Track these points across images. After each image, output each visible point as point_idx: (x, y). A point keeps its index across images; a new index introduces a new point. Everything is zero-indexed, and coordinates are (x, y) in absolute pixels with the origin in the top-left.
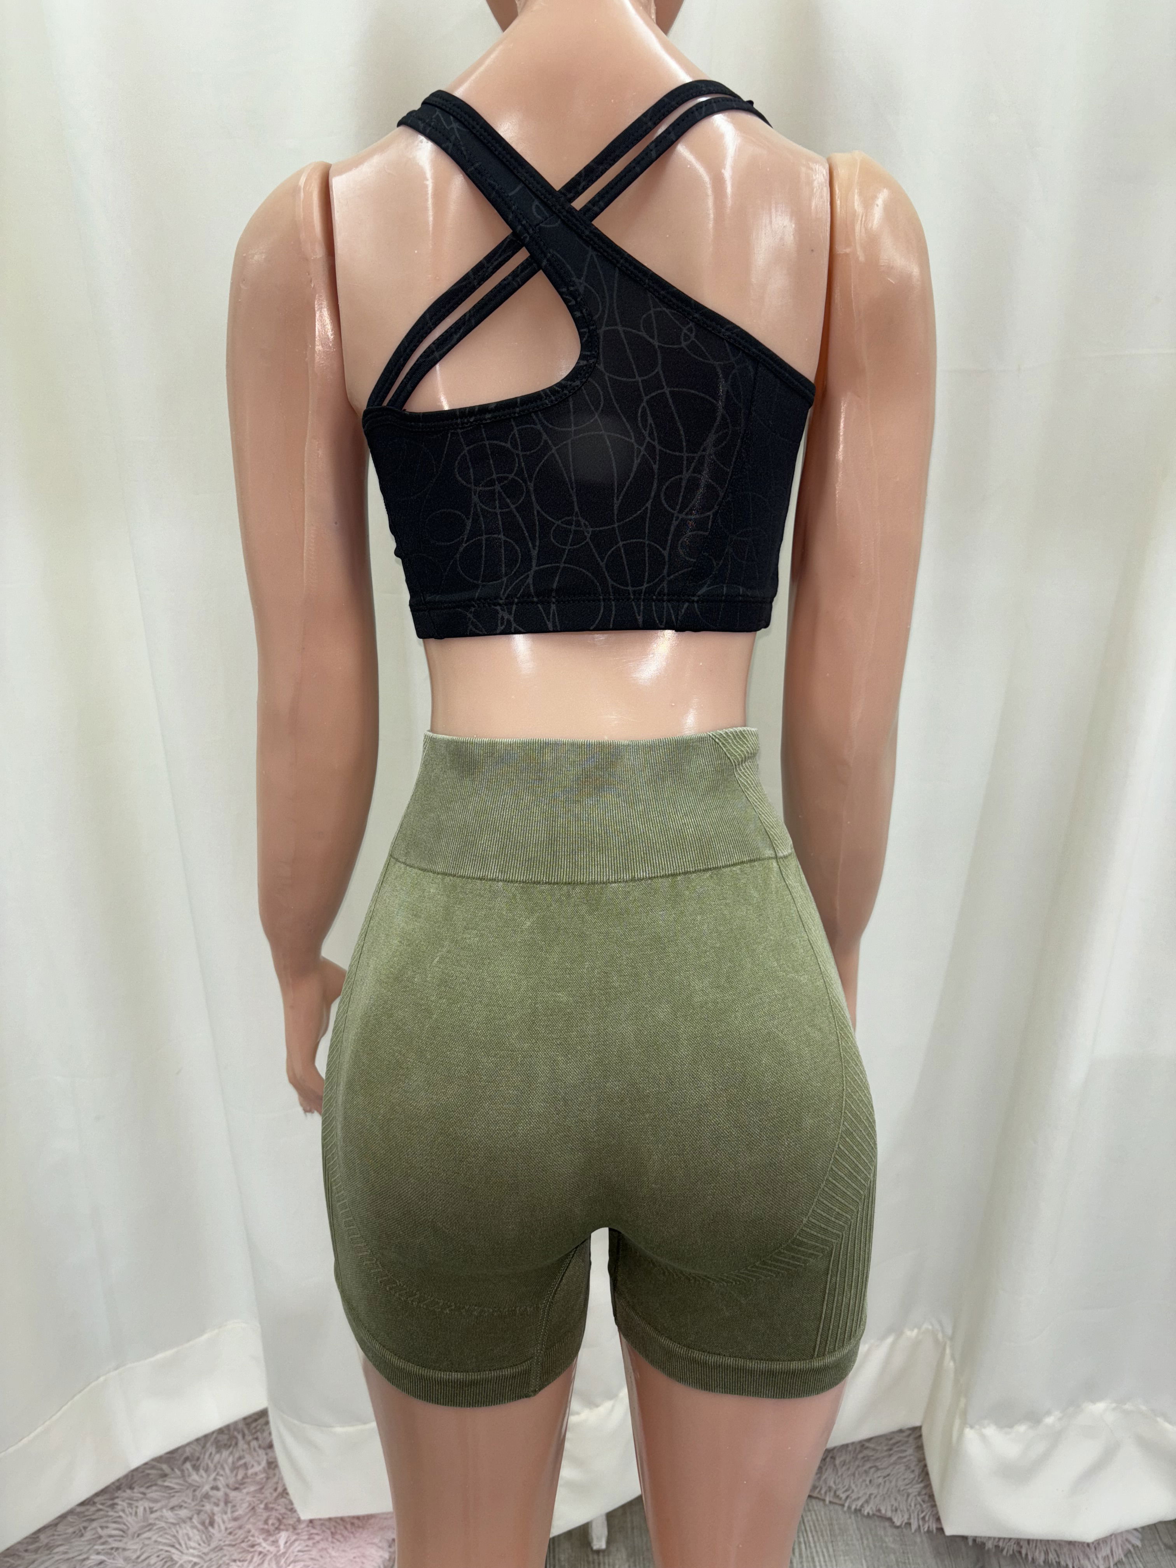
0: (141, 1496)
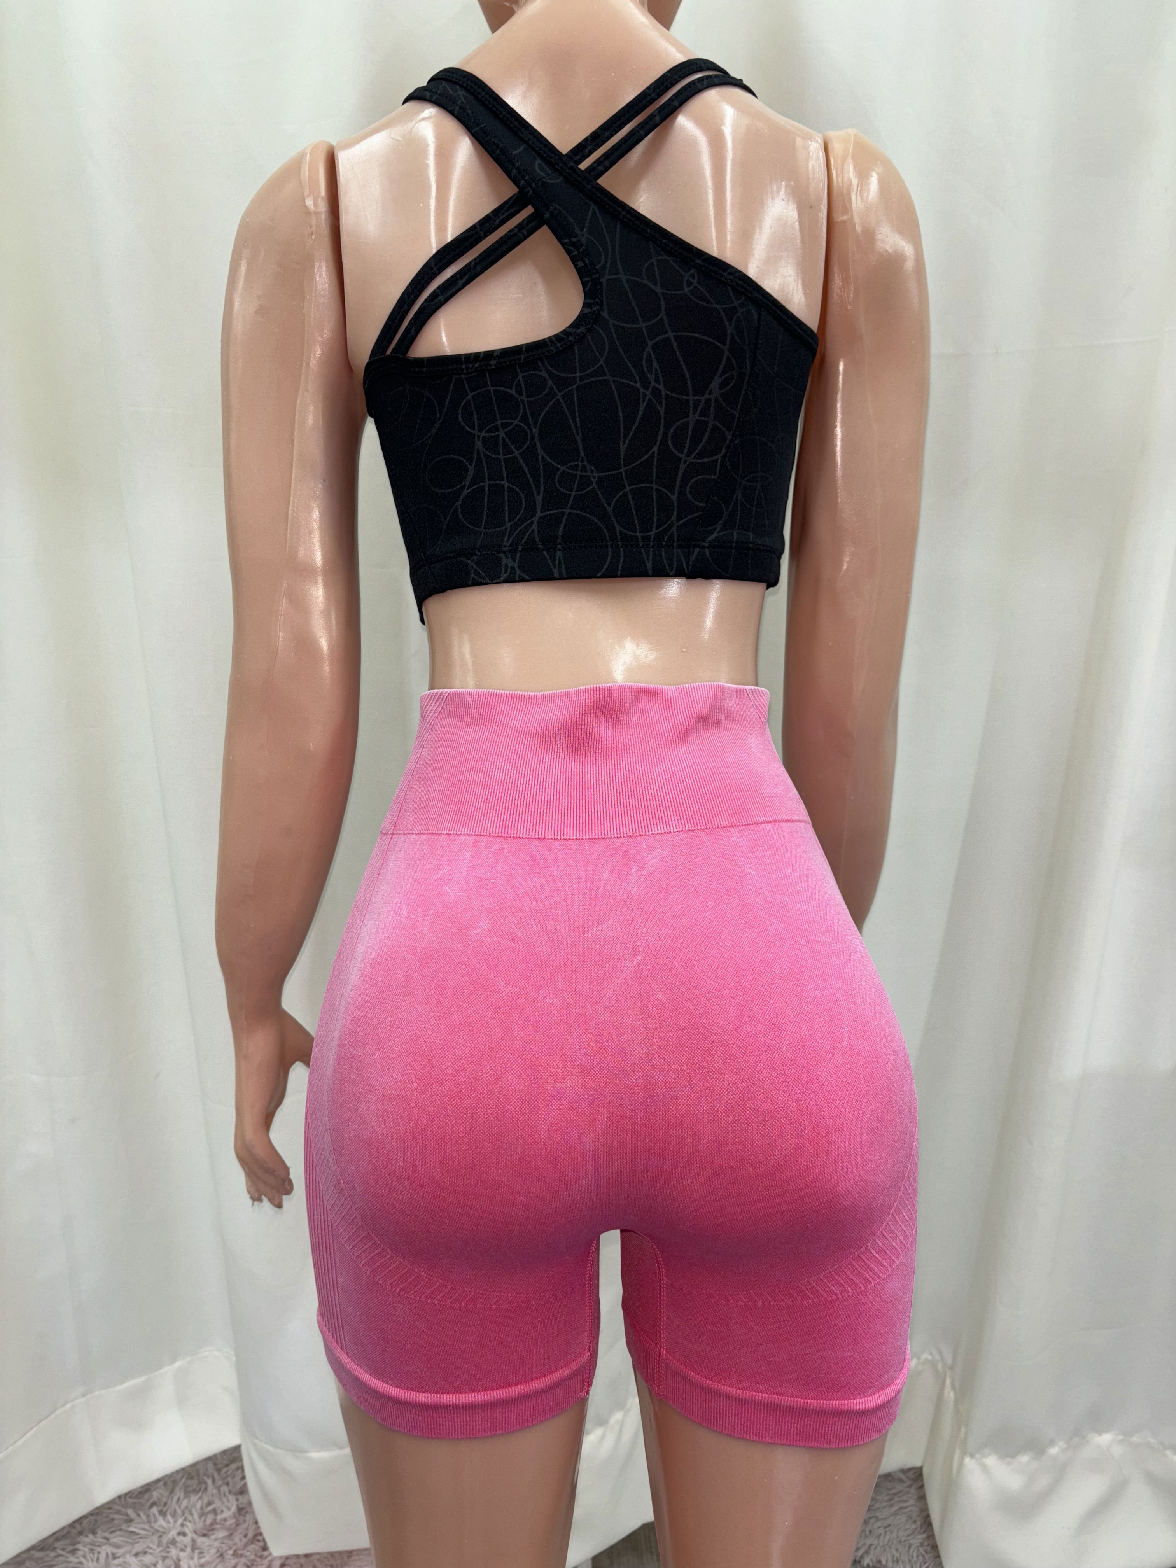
0: (104, 1541)
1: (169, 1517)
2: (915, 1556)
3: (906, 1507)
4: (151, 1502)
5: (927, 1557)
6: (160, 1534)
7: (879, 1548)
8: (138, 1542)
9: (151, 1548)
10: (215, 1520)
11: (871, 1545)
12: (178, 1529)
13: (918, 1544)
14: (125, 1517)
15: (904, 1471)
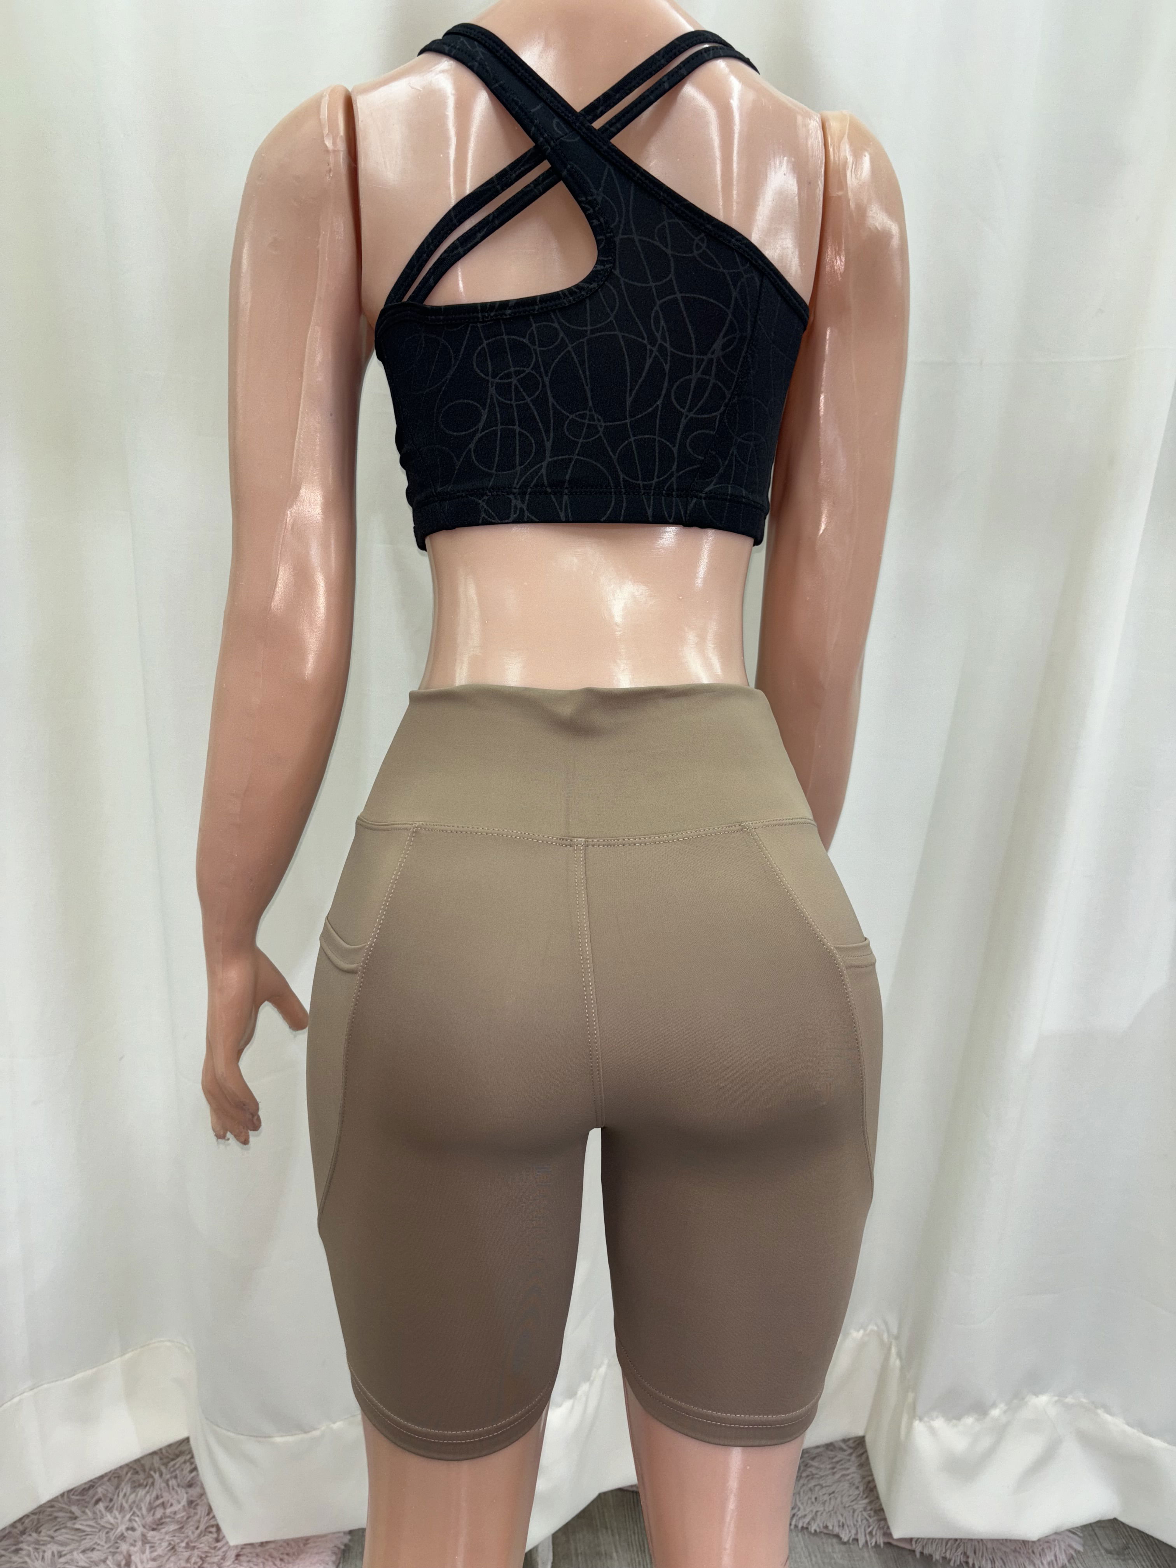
0: (48, 1539)
1: (116, 1512)
2: (859, 1520)
3: (848, 1475)
4: (96, 1497)
5: (871, 1520)
6: (106, 1530)
7: (824, 1514)
8: (85, 1539)
9: (99, 1545)
10: (164, 1513)
11: (817, 1512)
12: (128, 1524)
13: (862, 1509)
14: (69, 1515)
15: (845, 1441)
